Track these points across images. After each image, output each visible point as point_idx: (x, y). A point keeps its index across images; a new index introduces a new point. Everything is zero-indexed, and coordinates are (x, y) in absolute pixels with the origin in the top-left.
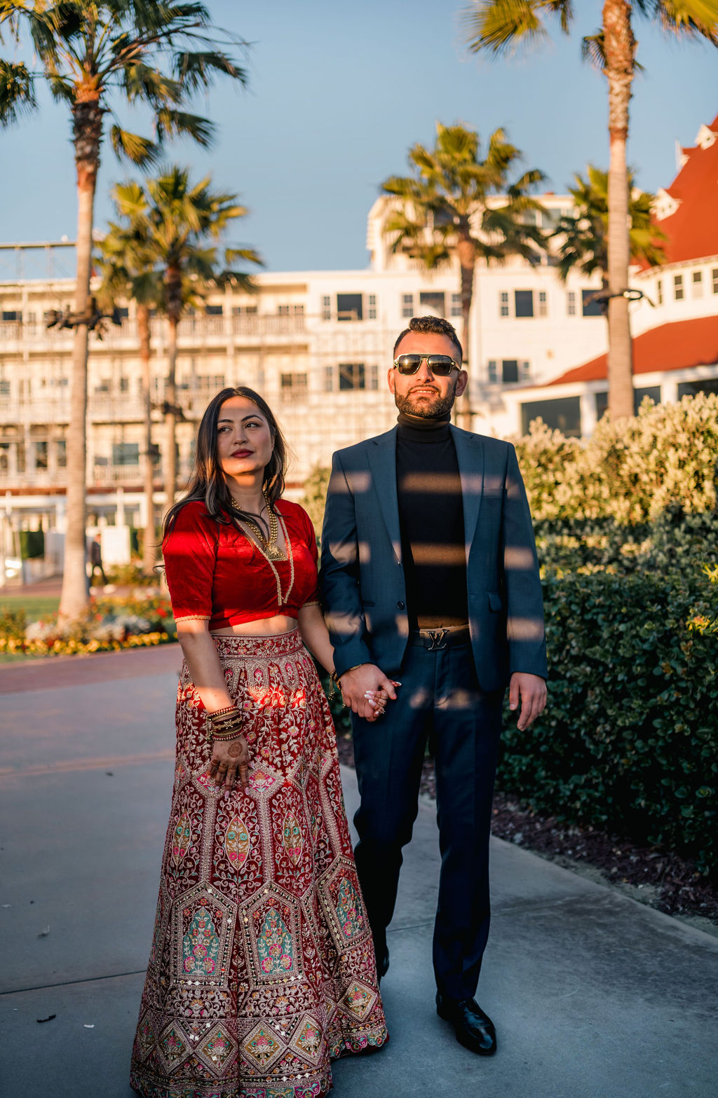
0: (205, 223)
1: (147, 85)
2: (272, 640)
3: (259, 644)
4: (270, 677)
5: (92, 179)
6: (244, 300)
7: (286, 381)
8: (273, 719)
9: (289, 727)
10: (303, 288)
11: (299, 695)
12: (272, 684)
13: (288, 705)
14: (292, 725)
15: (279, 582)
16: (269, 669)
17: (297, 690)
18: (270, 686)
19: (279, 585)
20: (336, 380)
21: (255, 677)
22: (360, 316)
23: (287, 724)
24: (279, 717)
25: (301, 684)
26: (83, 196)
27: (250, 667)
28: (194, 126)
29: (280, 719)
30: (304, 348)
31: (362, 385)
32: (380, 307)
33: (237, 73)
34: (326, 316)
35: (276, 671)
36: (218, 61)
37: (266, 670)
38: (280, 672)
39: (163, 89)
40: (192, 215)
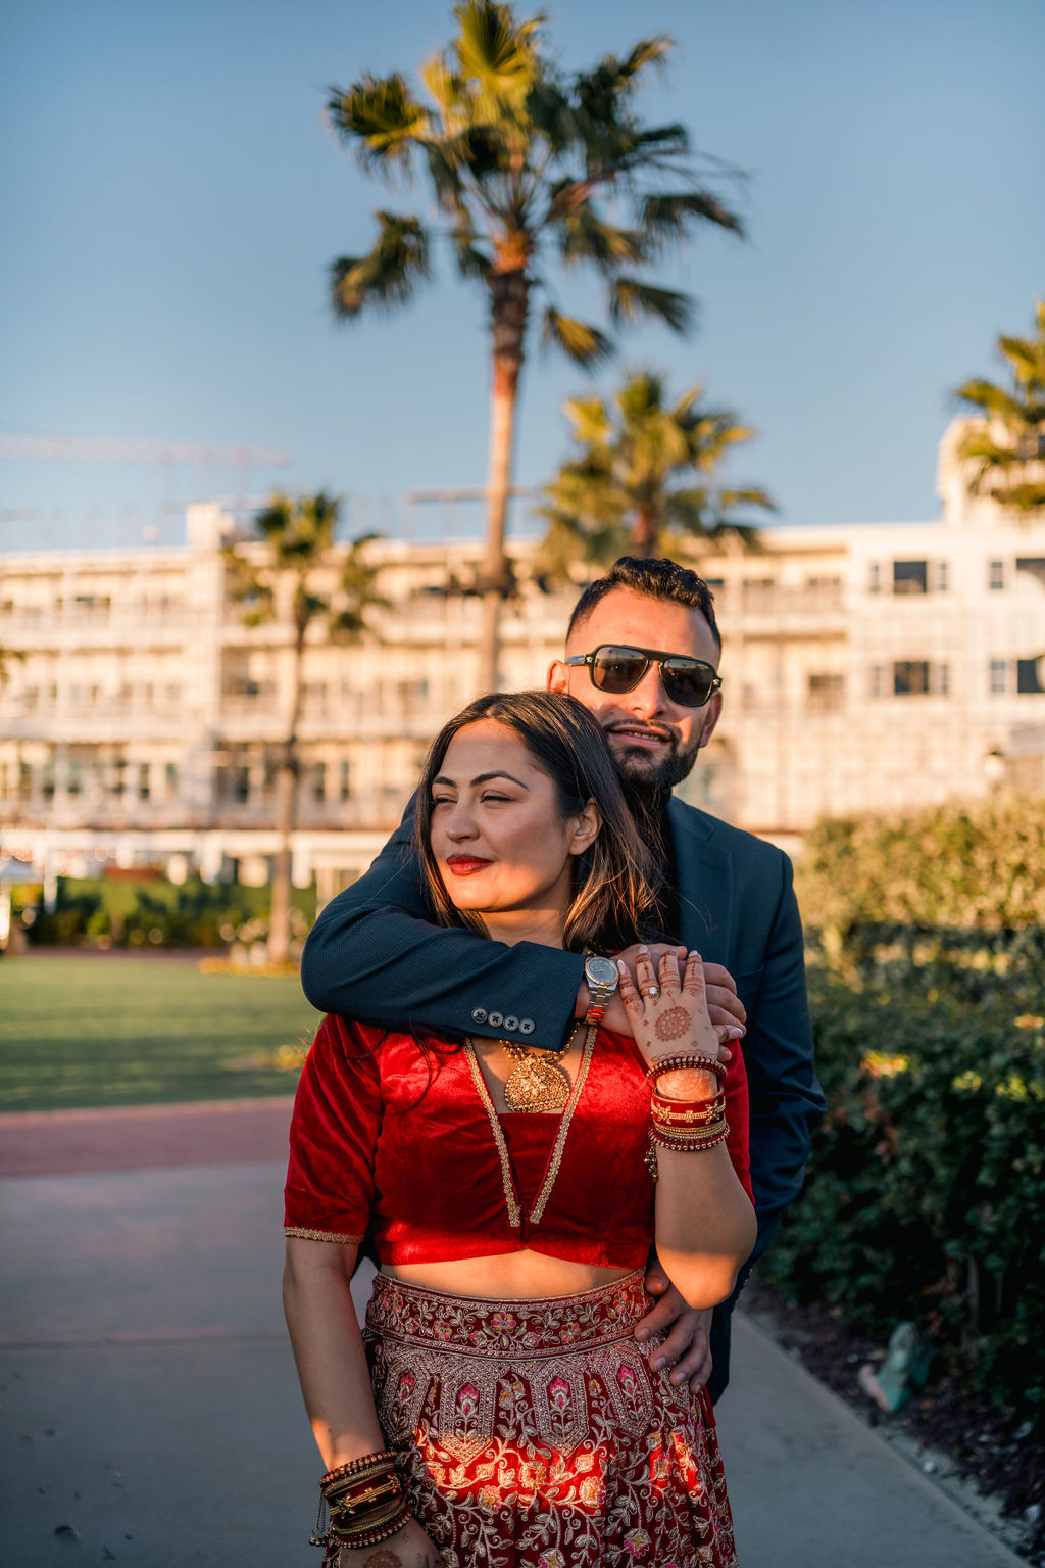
0: (692, 454)
1: (593, 242)
2: (515, 1314)
3: (479, 1320)
4: (499, 1409)
5: (513, 383)
6: (757, 568)
7: (818, 683)
8: (499, 1523)
9: (543, 1548)
10: (840, 551)
11: (584, 1464)
12: (502, 1428)
13: (545, 1489)
14: (552, 1544)
15: (506, 1165)
16: (499, 1387)
17: (580, 1451)
18: (497, 1433)
19: (507, 1175)
20: (887, 682)
21: (458, 1403)
22: (924, 588)
23: (539, 1541)
24: (517, 1518)
25: (592, 1436)
26: (499, 408)
27: (452, 1372)
28: (667, 305)
29: (521, 1527)
30: (840, 637)
31: (925, 689)
32: (956, 577)
33: (729, 223)
34: (875, 589)
35: (519, 1395)
36: (703, 206)
37: (490, 1389)
38: (528, 1398)
39: (618, 245)
40: (674, 441)
